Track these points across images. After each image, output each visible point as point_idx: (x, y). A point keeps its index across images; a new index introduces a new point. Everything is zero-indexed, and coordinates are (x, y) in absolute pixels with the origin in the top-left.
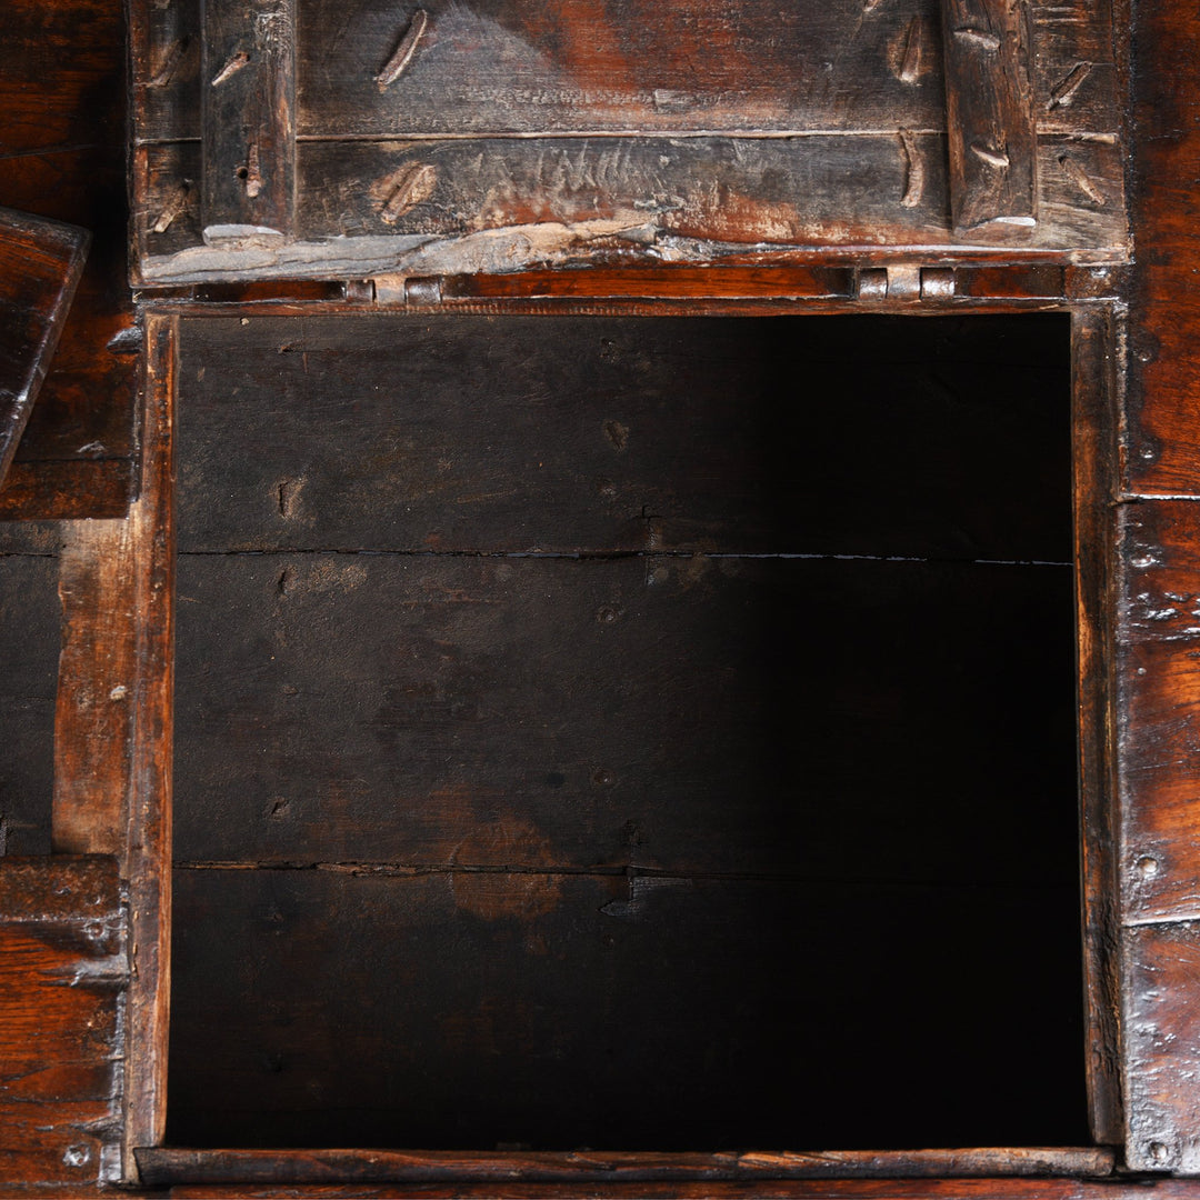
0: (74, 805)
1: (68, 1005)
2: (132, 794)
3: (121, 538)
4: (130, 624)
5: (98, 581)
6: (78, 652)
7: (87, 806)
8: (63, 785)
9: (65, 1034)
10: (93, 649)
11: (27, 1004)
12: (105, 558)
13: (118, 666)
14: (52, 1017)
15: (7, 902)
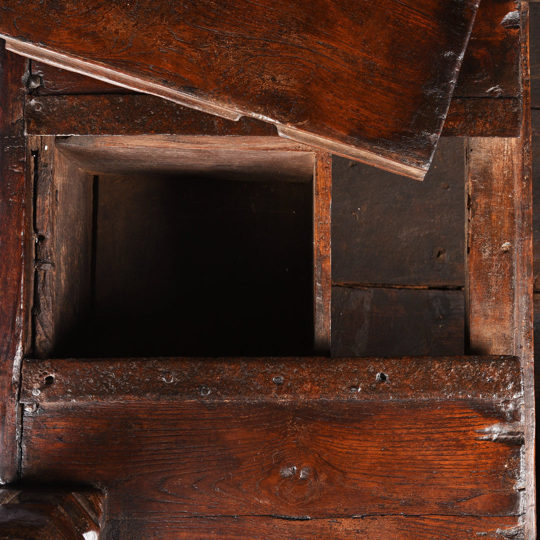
0: (483, 319)
1: (493, 453)
2: (516, 312)
3: (504, 146)
4: (511, 202)
5: (491, 173)
6: (482, 219)
7: (489, 320)
8: (476, 306)
9: (492, 473)
10: (490, 218)
11: (469, 452)
12: (495, 159)
13: (505, 229)
14: (483, 461)
15: (456, 386)
